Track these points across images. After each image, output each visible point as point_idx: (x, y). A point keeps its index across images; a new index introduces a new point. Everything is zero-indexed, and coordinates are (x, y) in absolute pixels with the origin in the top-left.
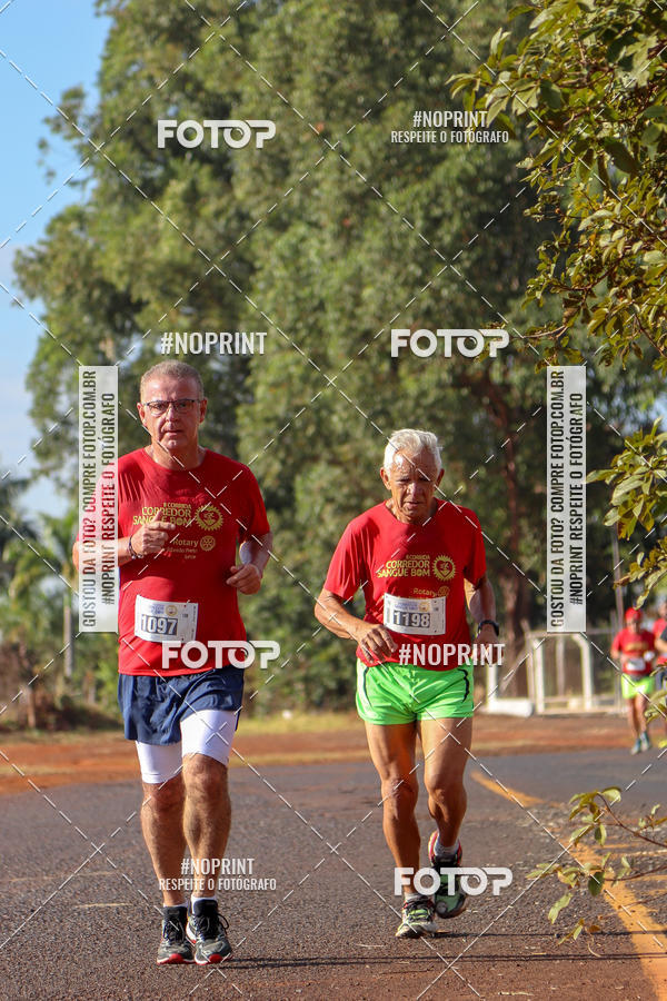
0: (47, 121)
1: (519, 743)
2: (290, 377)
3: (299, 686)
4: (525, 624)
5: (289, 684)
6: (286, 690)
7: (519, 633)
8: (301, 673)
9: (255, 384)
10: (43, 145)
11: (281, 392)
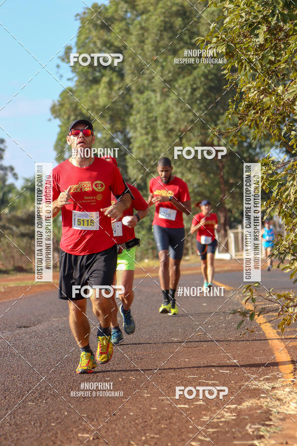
0: (59, 57)
1: (226, 268)
2: (144, 144)
3: (150, 251)
4: (228, 228)
5: (147, 250)
6: (145, 252)
7: (226, 231)
8: (150, 246)
9: (133, 147)
10: (58, 66)
11: (142, 150)
